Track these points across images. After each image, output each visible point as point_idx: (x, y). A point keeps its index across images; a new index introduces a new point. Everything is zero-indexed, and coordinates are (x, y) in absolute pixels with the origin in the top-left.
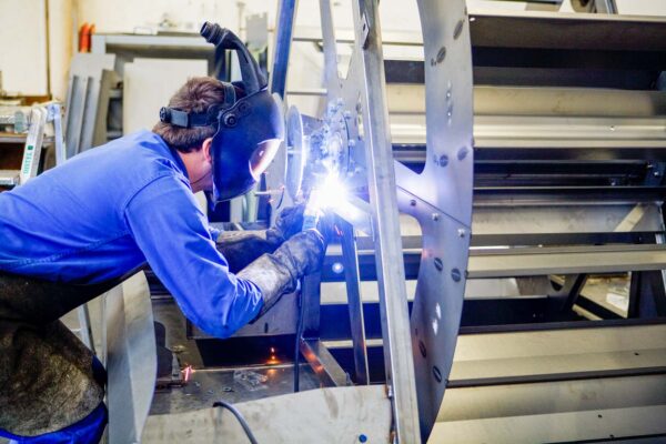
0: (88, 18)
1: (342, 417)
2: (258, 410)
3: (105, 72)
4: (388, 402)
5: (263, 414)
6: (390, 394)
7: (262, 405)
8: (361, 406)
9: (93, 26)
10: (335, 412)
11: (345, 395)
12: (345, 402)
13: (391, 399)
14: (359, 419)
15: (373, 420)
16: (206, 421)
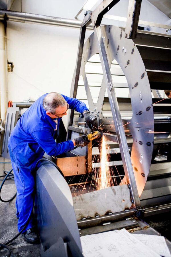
0: (10, 99)
1: (117, 195)
2: (94, 194)
3: (16, 112)
4: (129, 189)
5: (95, 196)
6: (129, 187)
7: (95, 193)
8: (122, 191)
9: (12, 101)
10: (115, 193)
11: (117, 188)
12: (117, 190)
13: (130, 188)
14: (122, 195)
15: (125, 195)
16: (79, 199)
